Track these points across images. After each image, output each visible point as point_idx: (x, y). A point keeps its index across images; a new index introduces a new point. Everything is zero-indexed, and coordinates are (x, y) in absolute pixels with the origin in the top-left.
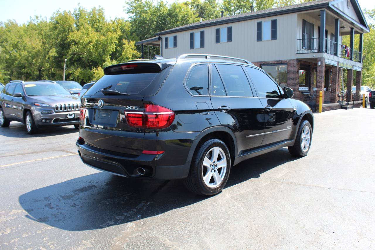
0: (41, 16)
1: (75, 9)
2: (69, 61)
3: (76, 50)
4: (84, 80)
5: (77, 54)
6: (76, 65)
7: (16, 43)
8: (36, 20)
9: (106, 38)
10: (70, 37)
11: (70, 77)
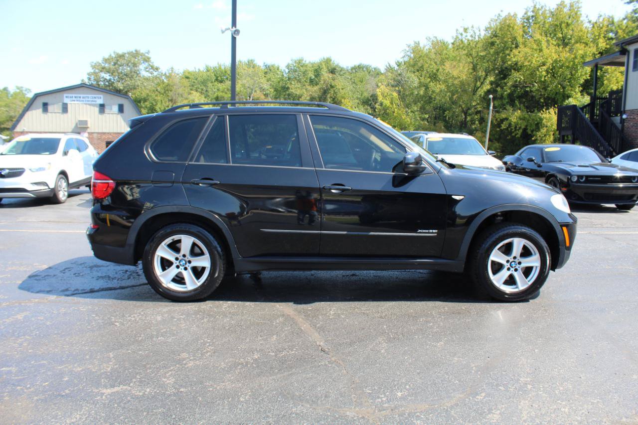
0: (473, 27)
1: (526, 9)
2: (508, 97)
3: (519, 80)
4: (527, 129)
5: (521, 86)
6: (518, 104)
7: (435, 71)
8: (464, 34)
9: (573, 56)
10: (512, 58)
11: (502, 125)
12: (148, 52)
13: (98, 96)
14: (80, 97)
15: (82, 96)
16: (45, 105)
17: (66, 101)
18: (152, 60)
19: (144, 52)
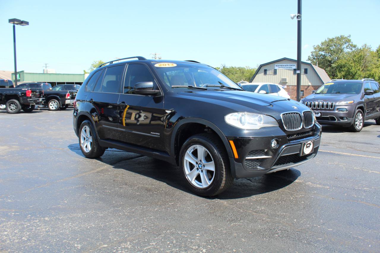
12: (350, 36)
13: (293, 64)
14: (283, 66)
15: (284, 65)
16: (265, 71)
17: (276, 68)
18: (352, 41)
19: (347, 36)
